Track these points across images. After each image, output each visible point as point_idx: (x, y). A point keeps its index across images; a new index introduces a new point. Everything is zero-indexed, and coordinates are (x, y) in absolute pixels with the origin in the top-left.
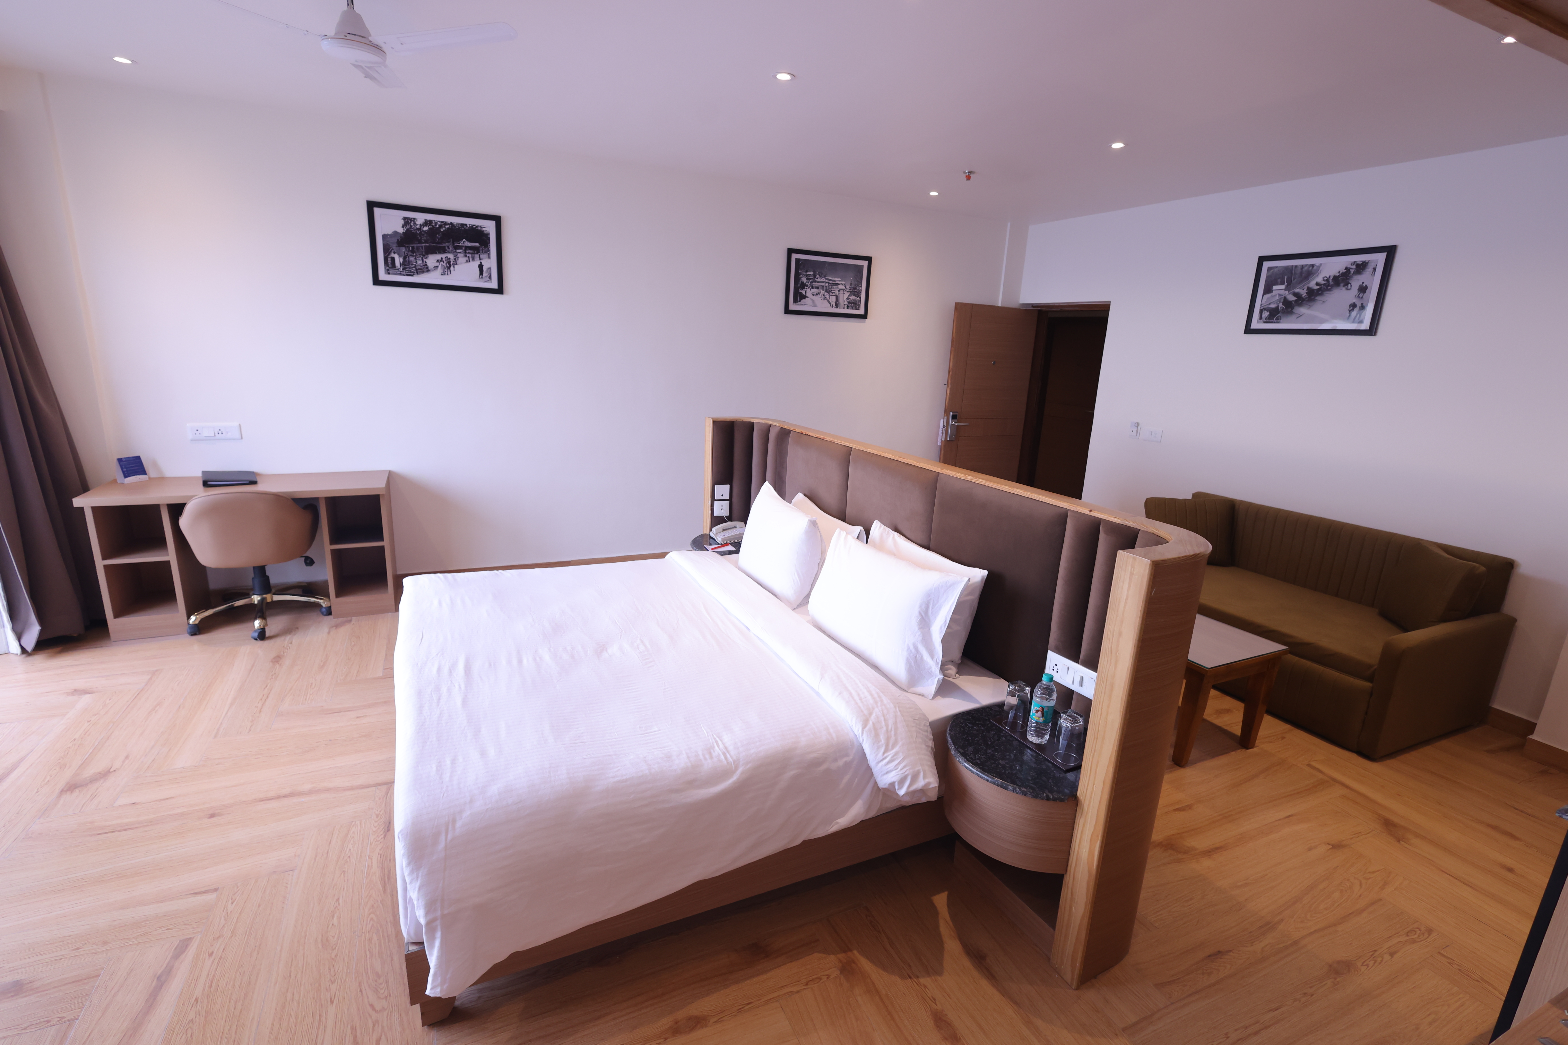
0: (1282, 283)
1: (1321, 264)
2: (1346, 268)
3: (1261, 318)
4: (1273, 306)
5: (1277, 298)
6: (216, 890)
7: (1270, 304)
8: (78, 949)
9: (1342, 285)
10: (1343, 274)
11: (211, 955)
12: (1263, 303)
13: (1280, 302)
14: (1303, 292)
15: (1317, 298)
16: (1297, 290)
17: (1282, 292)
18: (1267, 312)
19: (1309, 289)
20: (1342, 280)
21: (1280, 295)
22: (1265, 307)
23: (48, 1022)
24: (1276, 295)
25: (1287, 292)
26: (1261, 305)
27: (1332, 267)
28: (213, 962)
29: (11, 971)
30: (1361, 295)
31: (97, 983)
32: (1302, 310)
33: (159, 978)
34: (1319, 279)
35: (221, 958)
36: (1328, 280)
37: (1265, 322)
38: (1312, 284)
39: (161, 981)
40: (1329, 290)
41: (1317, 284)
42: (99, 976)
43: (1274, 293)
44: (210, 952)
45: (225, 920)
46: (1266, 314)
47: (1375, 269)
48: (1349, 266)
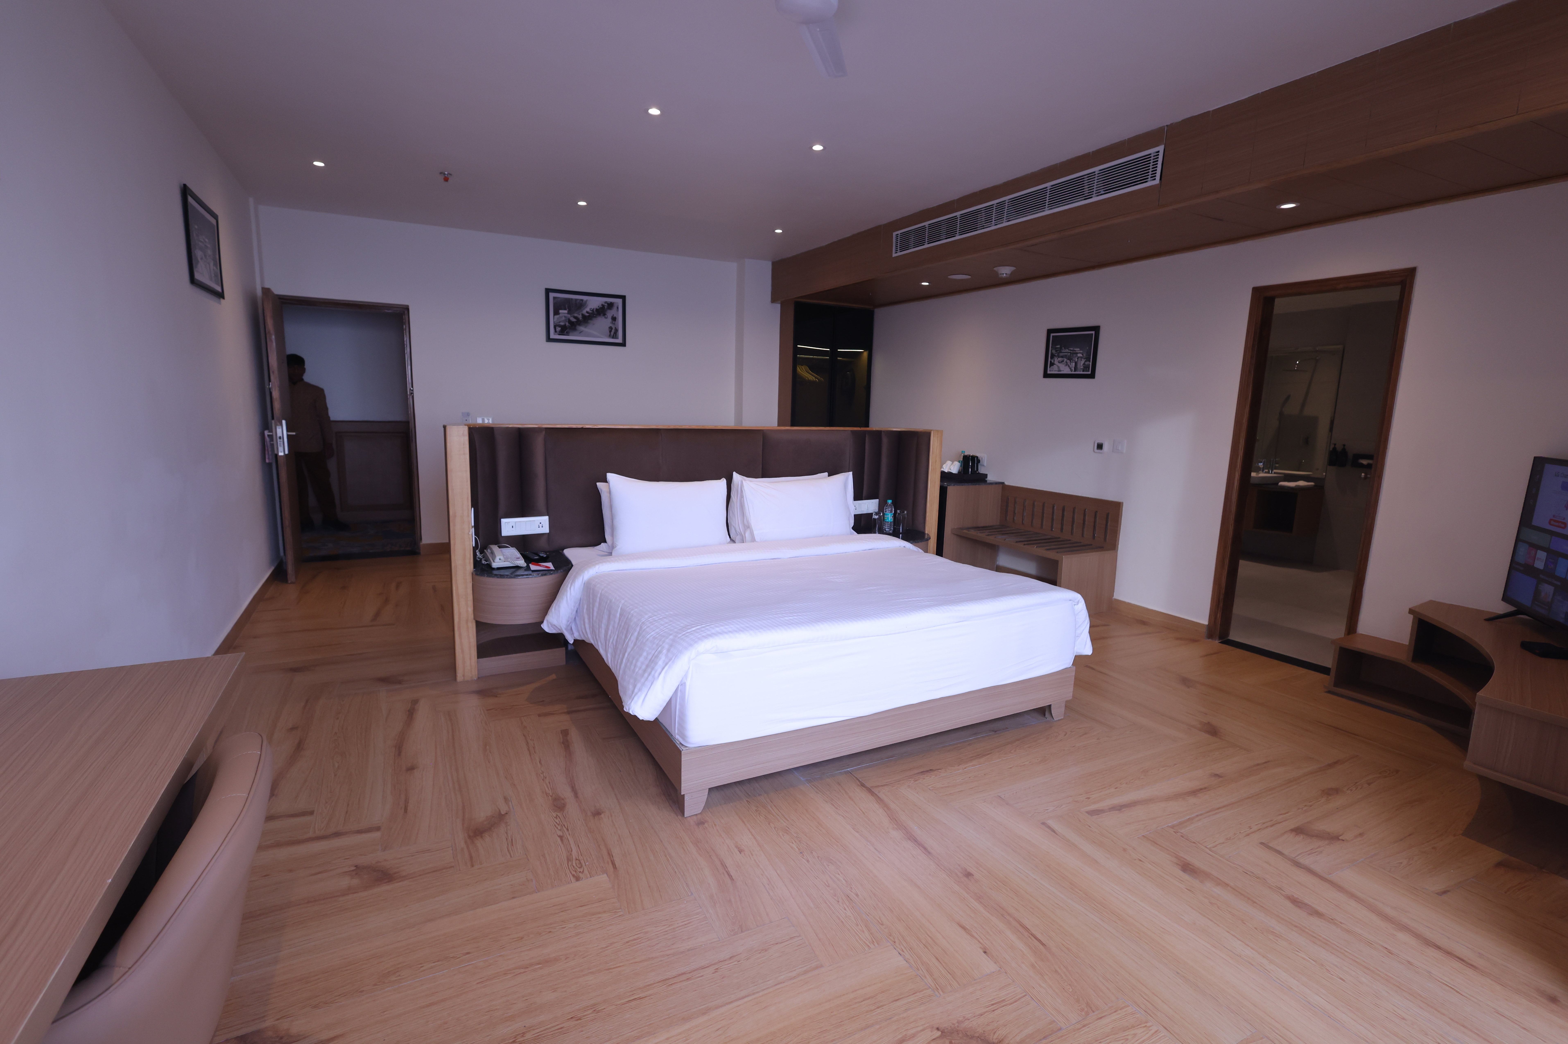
0: (565, 309)
1: (587, 300)
2: (602, 305)
3: (556, 331)
4: (562, 324)
5: (564, 318)
6: (1043, 824)
7: (560, 322)
8: (1140, 860)
9: (602, 315)
10: (601, 308)
11: (1089, 798)
12: (555, 320)
13: (566, 322)
14: (580, 317)
15: (589, 321)
16: (576, 315)
17: (566, 315)
18: (559, 327)
19: (582, 315)
20: (601, 311)
21: (565, 317)
22: (557, 324)
23: (1182, 836)
24: (562, 317)
25: (569, 316)
26: (554, 322)
27: (594, 303)
28: (1091, 795)
29: (1182, 881)
30: (614, 322)
31: (1147, 833)
32: (581, 328)
33: (1120, 810)
34: (588, 309)
35: (1087, 793)
36: (593, 311)
37: (559, 335)
38: (584, 312)
39: (1120, 808)
40: (595, 317)
41: (587, 312)
42: (1143, 836)
43: (561, 315)
44: (1087, 799)
45: (1062, 806)
46: (558, 329)
47: (618, 308)
48: (604, 304)
